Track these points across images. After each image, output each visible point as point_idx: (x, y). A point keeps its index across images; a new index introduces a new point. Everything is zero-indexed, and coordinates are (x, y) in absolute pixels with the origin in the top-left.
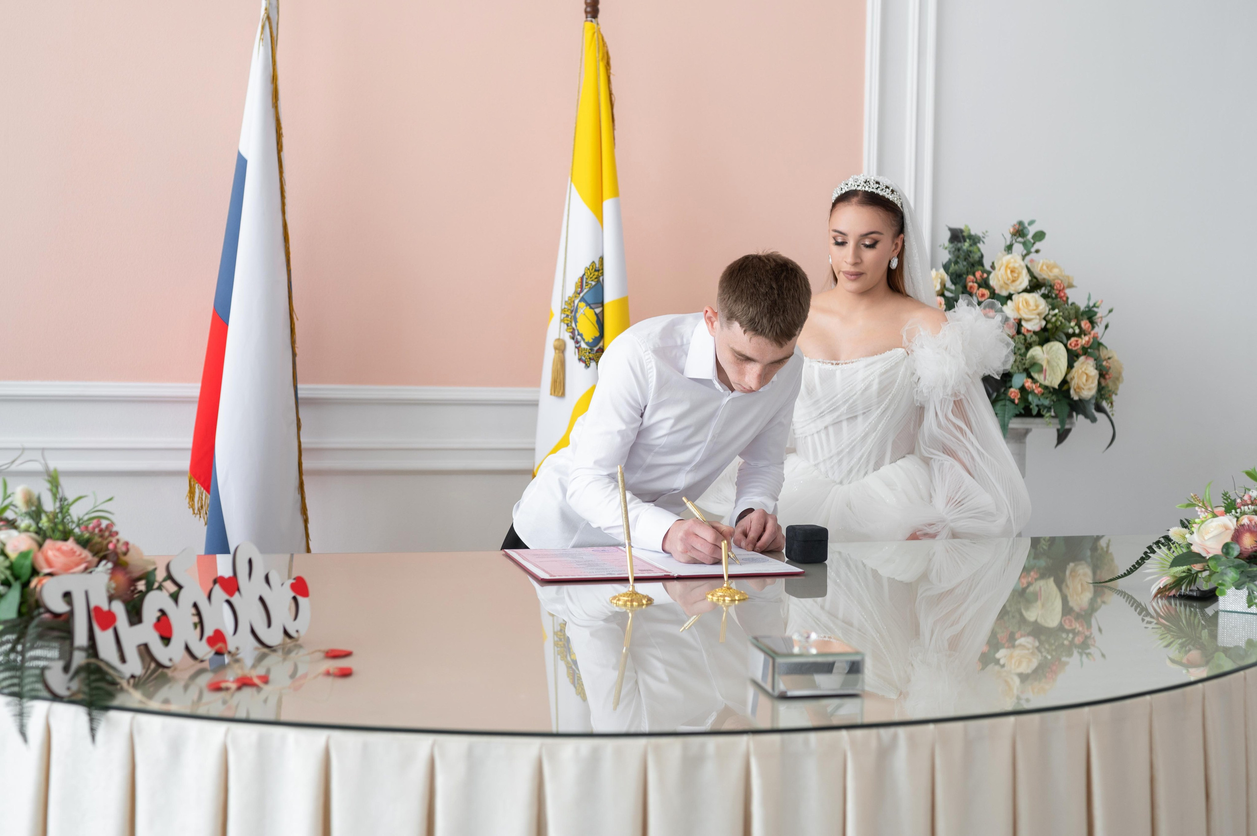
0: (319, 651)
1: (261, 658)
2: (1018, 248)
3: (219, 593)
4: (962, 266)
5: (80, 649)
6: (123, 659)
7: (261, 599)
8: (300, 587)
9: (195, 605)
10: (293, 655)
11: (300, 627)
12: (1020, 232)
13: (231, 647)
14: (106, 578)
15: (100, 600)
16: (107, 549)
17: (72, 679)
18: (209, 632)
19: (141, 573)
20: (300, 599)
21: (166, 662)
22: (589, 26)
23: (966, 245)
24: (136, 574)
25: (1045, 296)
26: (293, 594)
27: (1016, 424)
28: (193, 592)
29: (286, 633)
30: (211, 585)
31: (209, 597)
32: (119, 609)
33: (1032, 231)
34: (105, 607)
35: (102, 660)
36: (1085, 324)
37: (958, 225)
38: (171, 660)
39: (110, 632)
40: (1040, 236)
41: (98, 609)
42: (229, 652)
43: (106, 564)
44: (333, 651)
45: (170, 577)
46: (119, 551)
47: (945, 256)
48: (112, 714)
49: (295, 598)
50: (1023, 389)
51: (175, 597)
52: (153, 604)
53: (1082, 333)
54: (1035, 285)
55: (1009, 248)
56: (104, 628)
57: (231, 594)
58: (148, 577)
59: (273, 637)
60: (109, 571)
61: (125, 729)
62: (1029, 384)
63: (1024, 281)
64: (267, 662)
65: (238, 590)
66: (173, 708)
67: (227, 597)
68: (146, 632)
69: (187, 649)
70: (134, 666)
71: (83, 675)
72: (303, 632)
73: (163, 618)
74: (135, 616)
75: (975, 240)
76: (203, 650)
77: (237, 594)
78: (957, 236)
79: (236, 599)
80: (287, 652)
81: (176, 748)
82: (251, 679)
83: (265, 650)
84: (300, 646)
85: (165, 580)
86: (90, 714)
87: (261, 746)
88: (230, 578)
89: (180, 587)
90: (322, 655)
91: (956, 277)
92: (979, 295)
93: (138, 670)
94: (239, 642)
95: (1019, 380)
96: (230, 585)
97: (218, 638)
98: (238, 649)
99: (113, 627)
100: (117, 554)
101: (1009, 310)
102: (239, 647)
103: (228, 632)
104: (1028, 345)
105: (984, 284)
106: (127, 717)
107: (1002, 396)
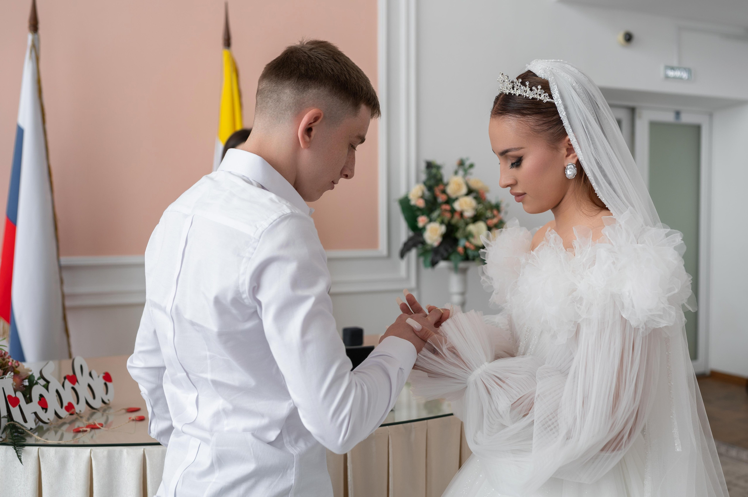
0: (124, 409)
1: (92, 414)
2: (461, 173)
3: (68, 384)
4: (432, 182)
5: (4, 417)
6: (25, 421)
7: (89, 386)
8: (107, 378)
9: (57, 391)
10: (107, 412)
11: (109, 398)
12: (461, 163)
13: (77, 410)
14: (11, 381)
15: (10, 392)
16: (8, 365)
17: (3, 433)
18: (65, 404)
19: (26, 376)
20: (108, 384)
21: (47, 421)
22: (225, 53)
23: (434, 171)
24: (24, 377)
25: (476, 198)
26: (104, 381)
27: (462, 265)
28: (55, 385)
29: (103, 402)
30: (63, 380)
31: (63, 386)
32: (20, 395)
33: (467, 163)
34: (13, 396)
35: (16, 422)
36: (495, 212)
37: (430, 159)
38: (48, 419)
39: (17, 407)
40: (471, 166)
41: (10, 396)
42: (77, 413)
43: (10, 374)
44: (130, 408)
45: (42, 377)
46: (14, 366)
47: (423, 177)
48: (27, 448)
49: (106, 384)
50: (465, 248)
51: (46, 387)
52: (37, 391)
53: (494, 217)
54: (470, 192)
55: (456, 173)
56: (14, 406)
57: (74, 383)
58: (30, 378)
59: (97, 404)
60: (12, 377)
61: (36, 454)
62: (468, 244)
63: (464, 190)
64: (95, 416)
65: (77, 381)
66: (50, 442)
67: (71, 385)
68: (35, 406)
69: (56, 413)
70: (31, 424)
71: (8, 431)
72: (111, 400)
73: (42, 398)
74: (28, 398)
75: (438, 167)
76: (63, 413)
77: (77, 384)
78: (430, 165)
79: (76, 386)
80: (105, 411)
81: (63, 462)
82: (95, 425)
83: (94, 411)
84: (110, 408)
85: (39, 379)
86: (15, 449)
88: (72, 376)
89: (48, 382)
90: (124, 411)
91: (430, 188)
92: (441, 198)
93: (34, 426)
94: (81, 408)
95: (463, 243)
96: (73, 379)
97: (70, 407)
98: (80, 411)
99: (19, 405)
100: (13, 368)
101: (457, 206)
102: (81, 410)
103: (74, 403)
104: (467, 224)
105: (444, 192)
106: (36, 449)
107: (455, 251)
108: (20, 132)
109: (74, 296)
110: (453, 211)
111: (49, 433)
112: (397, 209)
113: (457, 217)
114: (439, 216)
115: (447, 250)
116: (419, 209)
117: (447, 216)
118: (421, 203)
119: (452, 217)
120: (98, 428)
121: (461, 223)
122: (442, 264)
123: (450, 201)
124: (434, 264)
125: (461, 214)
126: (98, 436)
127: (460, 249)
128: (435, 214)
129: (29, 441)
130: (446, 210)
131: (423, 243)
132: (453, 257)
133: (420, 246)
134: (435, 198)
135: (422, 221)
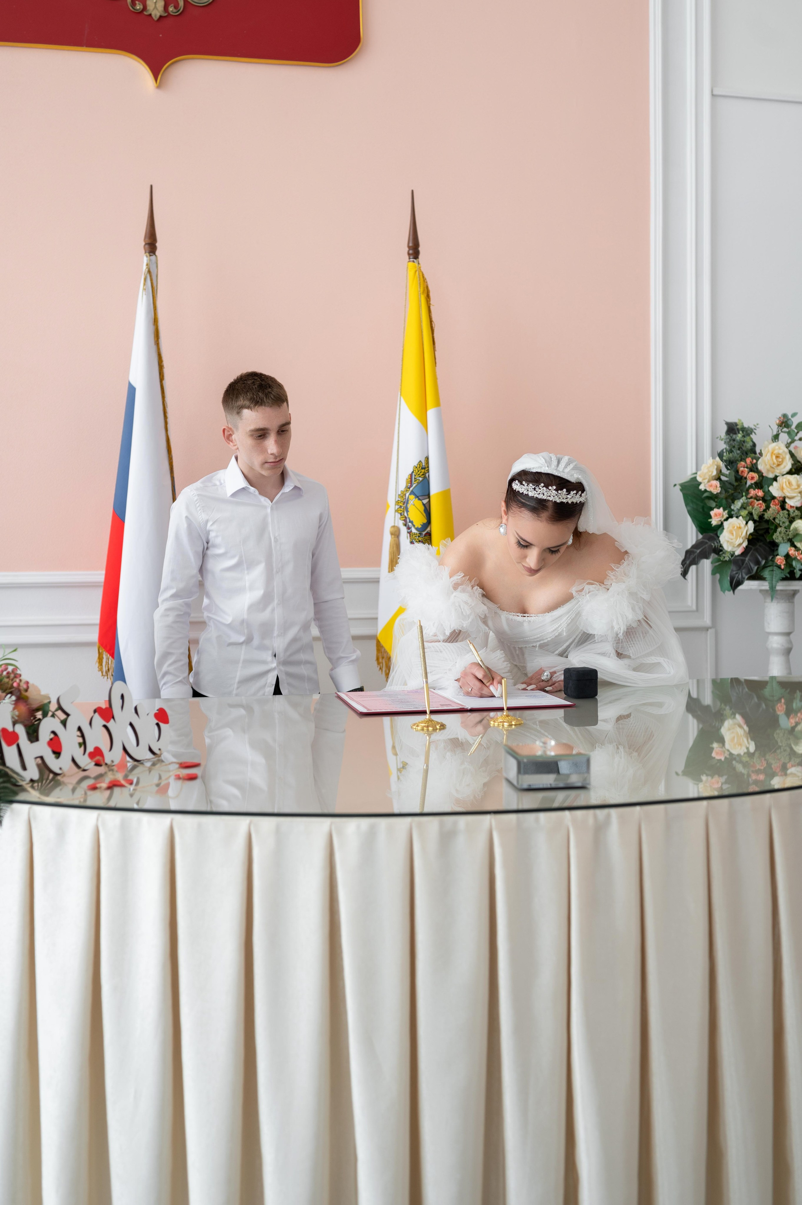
1: (131, 768)
2: (784, 437)
3: (98, 721)
4: (734, 454)
6: (24, 768)
7: (131, 725)
8: (162, 716)
9: (79, 729)
12: (784, 423)
13: (108, 760)
14: (11, 707)
15: (6, 723)
16: (12, 686)
18: (90, 748)
19: (38, 705)
21: (58, 771)
22: (412, 265)
23: (739, 436)
24: (35, 706)
26: (156, 721)
27: (781, 586)
28: (78, 719)
29: (151, 751)
30: (92, 714)
31: (90, 724)
32: (20, 730)
33: (795, 422)
34: (10, 729)
35: (8, 767)
37: (732, 420)
38: (61, 769)
39: (14, 747)
41: (5, 730)
42: (106, 764)
43: (10, 697)
45: (60, 708)
46: (21, 688)
47: (721, 446)
48: (15, 806)
49: (158, 724)
50: (787, 556)
51: (64, 723)
52: (48, 727)
54: (799, 468)
55: (776, 438)
56: (9, 744)
57: (108, 721)
58: (44, 709)
59: (141, 753)
60: (14, 703)
61: (25, 817)
62: (792, 551)
63: (788, 464)
65: (113, 718)
67: (104, 723)
68: (42, 748)
69: (73, 760)
70: (33, 772)
73: (55, 738)
74: (33, 735)
75: (747, 432)
76: (85, 761)
77: (112, 720)
78: (732, 429)
79: (111, 724)
80: (153, 765)
81: (61, 830)
82: (119, 781)
83: (136, 763)
85: (56, 710)
87: (124, 827)
88: (106, 708)
89: (68, 715)
91: (731, 463)
92: (751, 478)
93: (36, 776)
94: (114, 756)
95: (784, 549)
96: (106, 713)
97: (97, 753)
98: (113, 761)
99: (17, 743)
100: (20, 691)
101: (775, 490)
102: (113, 759)
103: (105, 749)
104: (791, 521)
105: (754, 468)
106: (26, 807)
107: (770, 563)
110: (768, 499)
111: (61, 790)
112: (678, 497)
113: (774, 507)
114: (743, 507)
115: (758, 563)
116: (713, 497)
117: (758, 507)
118: (715, 488)
119: (768, 507)
121: (782, 518)
122: (749, 585)
123: (763, 483)
124: (735, 584)
125: (783, 504)
127: (780, 560)
128: (738, 504)
129: (21, 797)
130: (757, 498)
131: (719, 550)
132: (766, 573)
133: (713, 556)
134: (740, 479)
135: (717, 515)
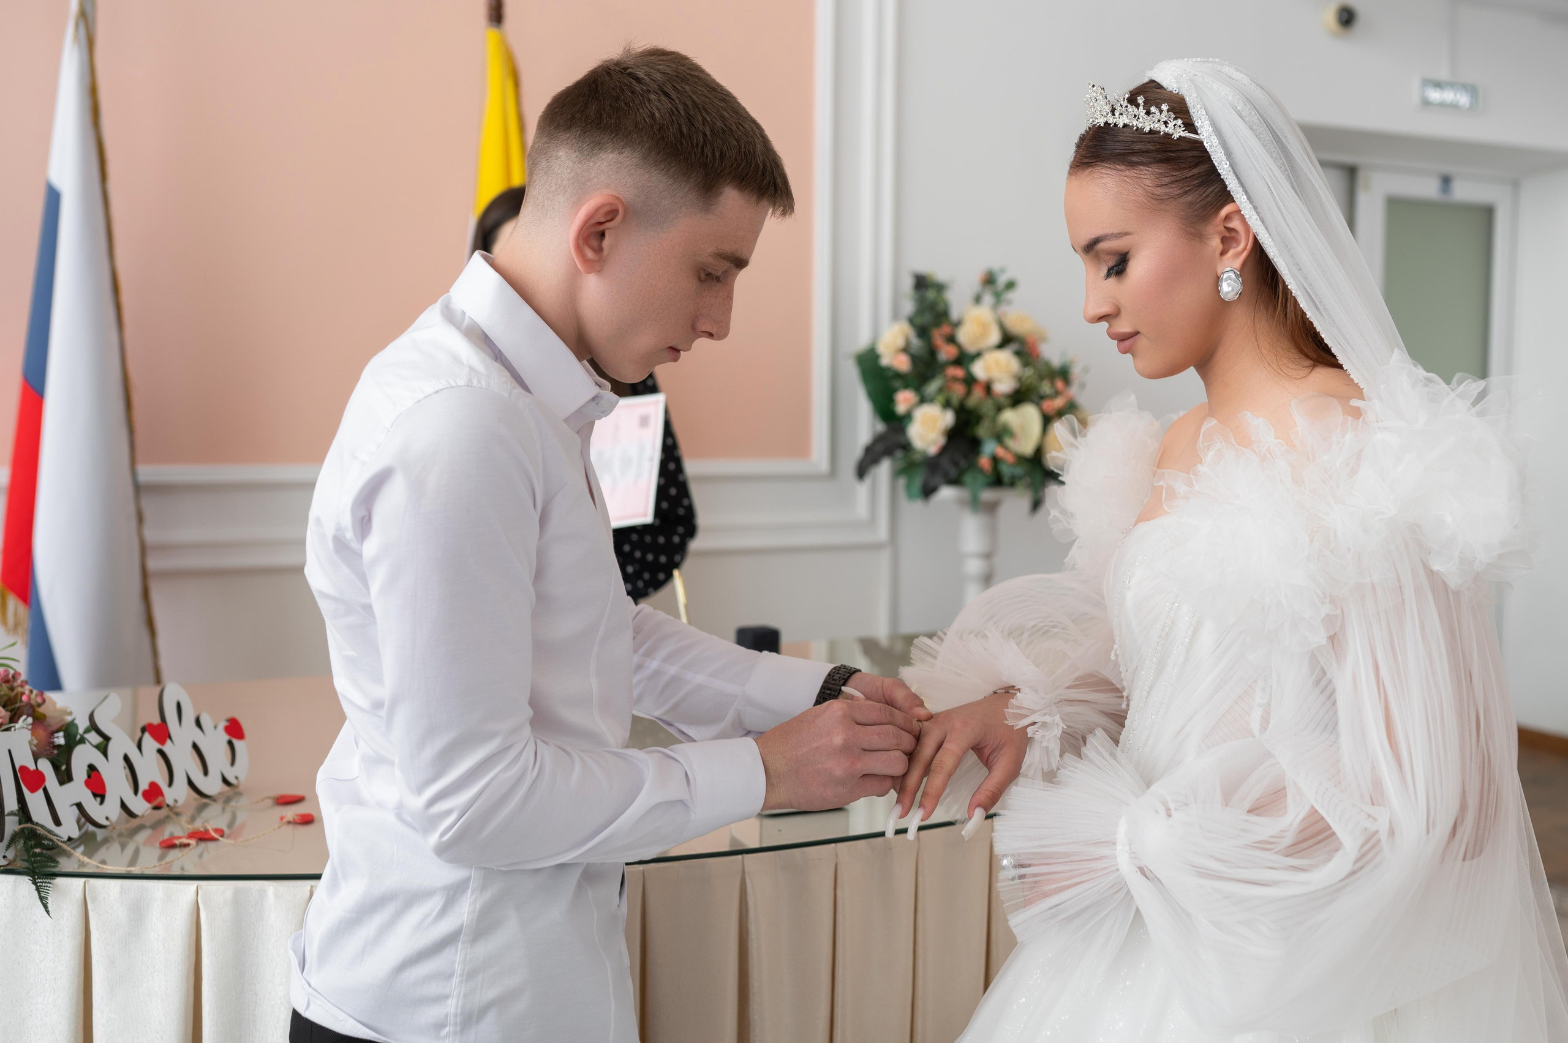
0: (269, 798)
1: (202, 808)
2: (988, 299)
3: (149, 743)
4: (927, 318)
5: (12, 814)
6: (58, 822)
7: (195, 747)
8: (234, 729)
9: (126, 758)
10: (233, 803)
11: (238, 773)
12: (989, 280)
13: (169, 799)
14: (27, 735)
15: (25, 759)
16: (21, 701)
17: (8, 847)
18: (143, 786)
19: (59, 725)
20: (236, 742)
21: (104, 822)
22: (492, 35)
23: (931, 294)
24: (55, 728)
25: (1018, 354)
26: (226, 737)
27: (988, 495)
28: (122, 743)
29: (225, 781)
30: (139, 734)
31: (139, 746)
32: (45, 766)
33: (1002, 280)
34: (32, 767)
35: (37, 825)
36: (1059, 384)
37: (922, 270)
38: (107, 818)
39: (41, 792)
40: (1011, 285)
41: (24, 769)
42: (168, 806)
43: (25, 720)
44: (283, 797)
45: (94, 727)
46: (33, 702)
47: (908, 307)
48: (59, 881)
49: (230, 743)
50: (995, 460)
51: (103, 749)
52: (83, 757)
53: (1057, 393)
54: (1007, 340)
55: (978, 299)
56: (33, 790)
57: (162, 742)
58: (69, 729)
59: (211, 785)
60: (30, 727)
61: (79, 894)
62: (1000, 452)
63: (995, 337)
64: (208, 813)
65: (170, 737)
66: (110, 869)
67: (157, 746)
68: (78, 790)
69: (123, 805)
70: (69, 828)
71: (20, 844)
72: (242, 778)
73: (93, 774)
74: (64, 774)
75: (940, 288)
76: (139, 805)
77: (168, 741)
78: (922, 283)
79: (167, 748)
80: (228, 800)
81: (138, 912)
82: (207, 831)
83: (204, 800)
84: (240, 794)
85: (87, 731)
86: (35, 883)
88: (159, 726)
89: (107, 739)
90: (269, 802)
91: (923, 332)
92: (946, 352)
93: (75, 833)
94: (177, 794)
95: (990, 448)
96: (161, 732)
97: (153, 793)
98: (176, 801)
99: (43, 787)
100: (32, 706)
101: (979, 370)
102: (177, 798)
103: (163, 784)
104: (999, 409)
105: (951, 339)
106: (79, 882)
107: (973, 465)
108: (53, 198)
109: (165, 548)
110: (970, 381)
111: (108, 848)
112: (852, 375)
113: (978, 393)
114: (941, 390)
115: (956, 464)
116: (898, 375)
117: (959, 390)
118: (902, 364)
119: (969, 393)
120: (213, 839)
121: (987, 407)
122: (946, 493)
123: (963, 359)
124: (928, 492)
125: (988, 388)
126: (212, 858)
127: (984, 461)
128: (933, 387)
129: (65, 865)
130: (955, 379)
131: (907, 447)
132: (968, 478)
133: (899, 454)
134: (932, 352)
135: (904, 400)
